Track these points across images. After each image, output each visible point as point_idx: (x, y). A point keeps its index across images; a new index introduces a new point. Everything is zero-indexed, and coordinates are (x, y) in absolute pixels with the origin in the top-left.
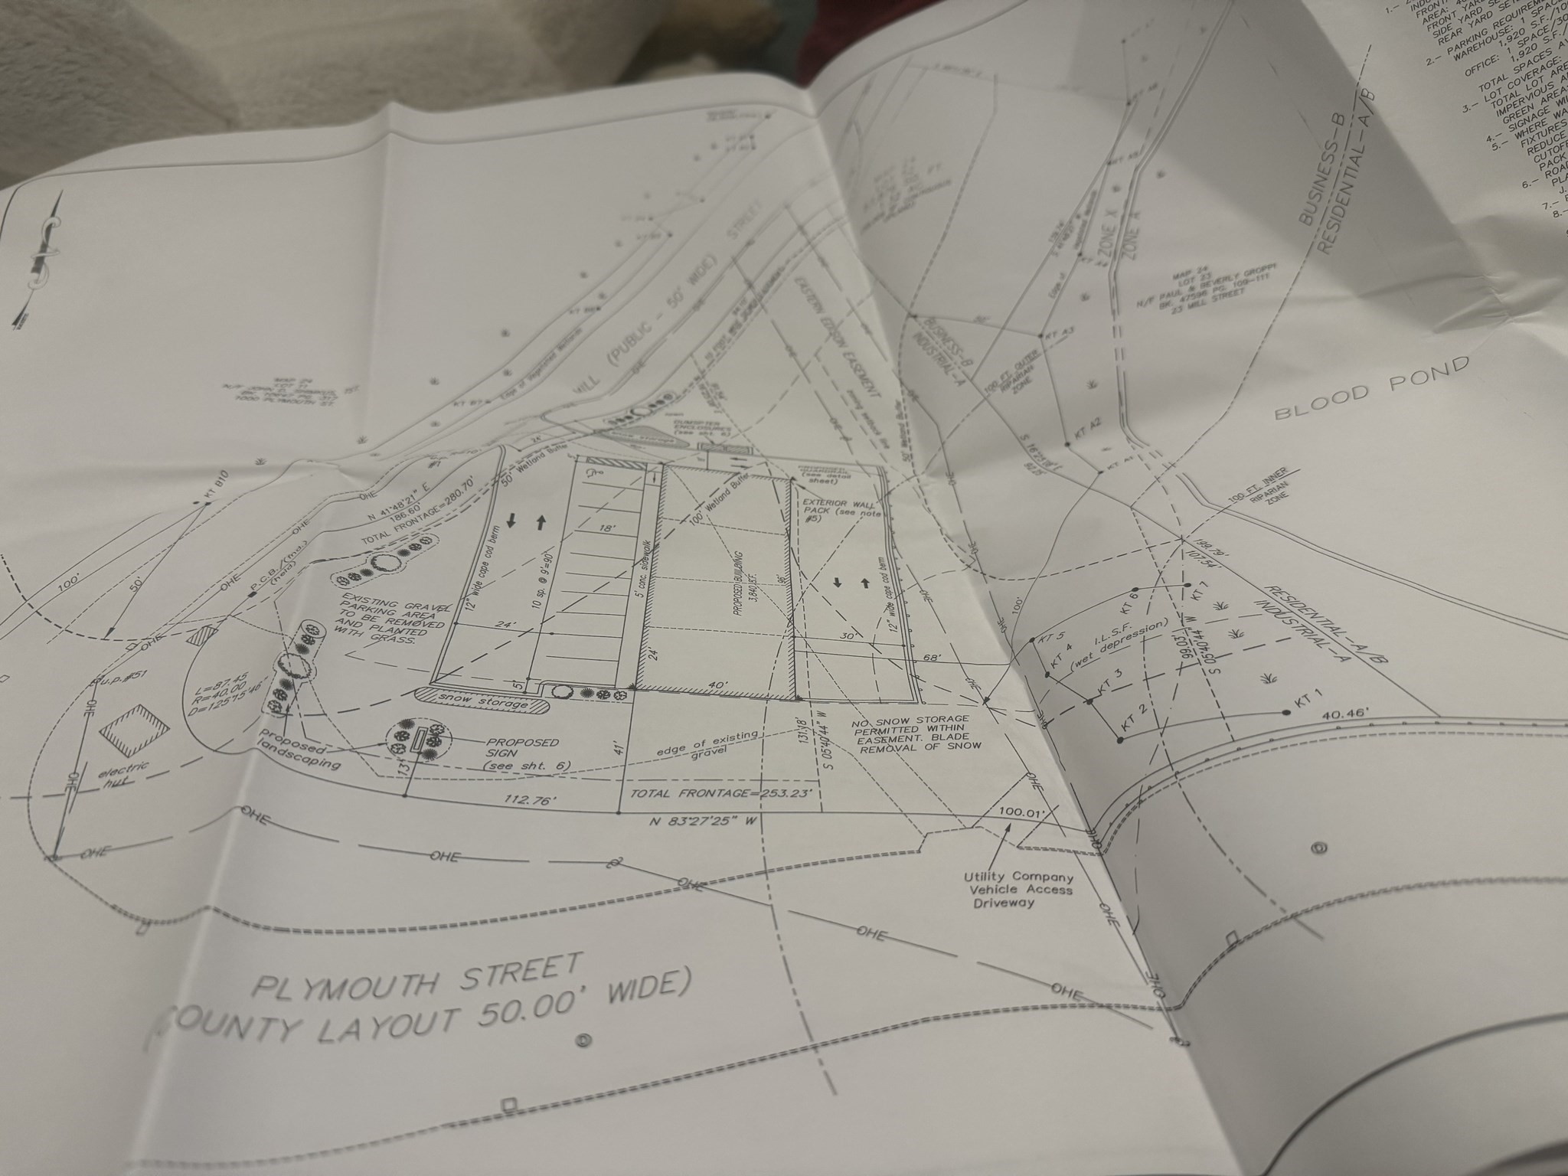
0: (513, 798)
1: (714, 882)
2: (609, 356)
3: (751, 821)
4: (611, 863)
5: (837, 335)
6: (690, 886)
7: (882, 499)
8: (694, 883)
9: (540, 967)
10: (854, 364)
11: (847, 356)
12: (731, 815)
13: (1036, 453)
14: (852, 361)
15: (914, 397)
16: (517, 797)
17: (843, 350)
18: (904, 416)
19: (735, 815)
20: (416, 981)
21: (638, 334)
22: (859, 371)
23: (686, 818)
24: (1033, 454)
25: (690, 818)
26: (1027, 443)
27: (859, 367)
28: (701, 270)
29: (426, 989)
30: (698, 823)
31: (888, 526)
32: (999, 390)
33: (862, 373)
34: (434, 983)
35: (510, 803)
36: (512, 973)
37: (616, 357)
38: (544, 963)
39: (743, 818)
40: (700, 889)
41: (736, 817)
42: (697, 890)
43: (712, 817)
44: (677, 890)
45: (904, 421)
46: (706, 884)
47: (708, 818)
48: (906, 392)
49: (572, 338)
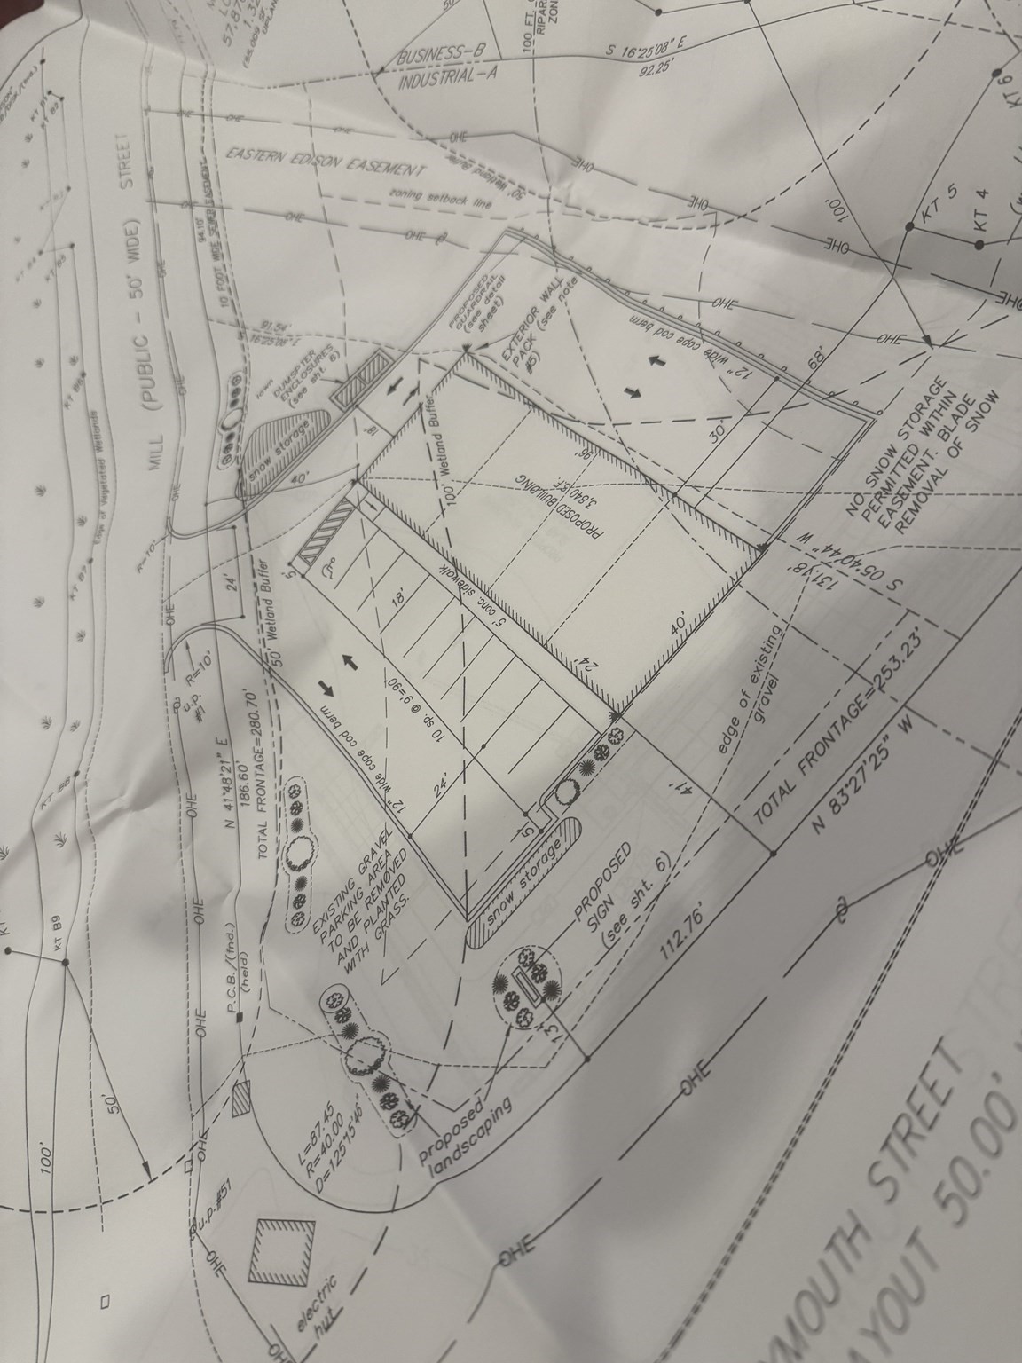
0: (667, 948)
1: (961, 828)
2: (144, 406)
3: (906, 725)
4: (839, 914)
5: (320, 159)
6: (946, 856)
7: (556, 263)
8: (943, 848)
9: (922, 1097)
10: (368, 164)
11: (352, 166)
12: (879, 740)
13: (638, 53)
14: (362, 165)
15: (461, 136)
16: (669, 942)
17: (343, 164)
18: (469, 162)
19: (883, 735)
20: (840, 1242)
21: (143, 355)
22: (379, 166)
23: (842, 790)
24: (635, 58)
25: (847, 786)
26: (618, 52)
27: (375, 164)
28: (132, 241)
29: (859, 1240)
30: (860, 782)
31: (596, 280)
32: (537, 37)
33: (384, 166)
34: (858, 1227)
35: (673, 957)
36: (909, 1133)
37: (151, 400)
38: (921, 1090)
39: (894, 730)
40: (958, 848)
41: (887, 736)
42: (956, 853)
43: (864, 762)
44: (938, 874)
45: (476, 166)
46: (956, 837)
47: (862, 767)
48: (447, 142)
49: (96, 428)
